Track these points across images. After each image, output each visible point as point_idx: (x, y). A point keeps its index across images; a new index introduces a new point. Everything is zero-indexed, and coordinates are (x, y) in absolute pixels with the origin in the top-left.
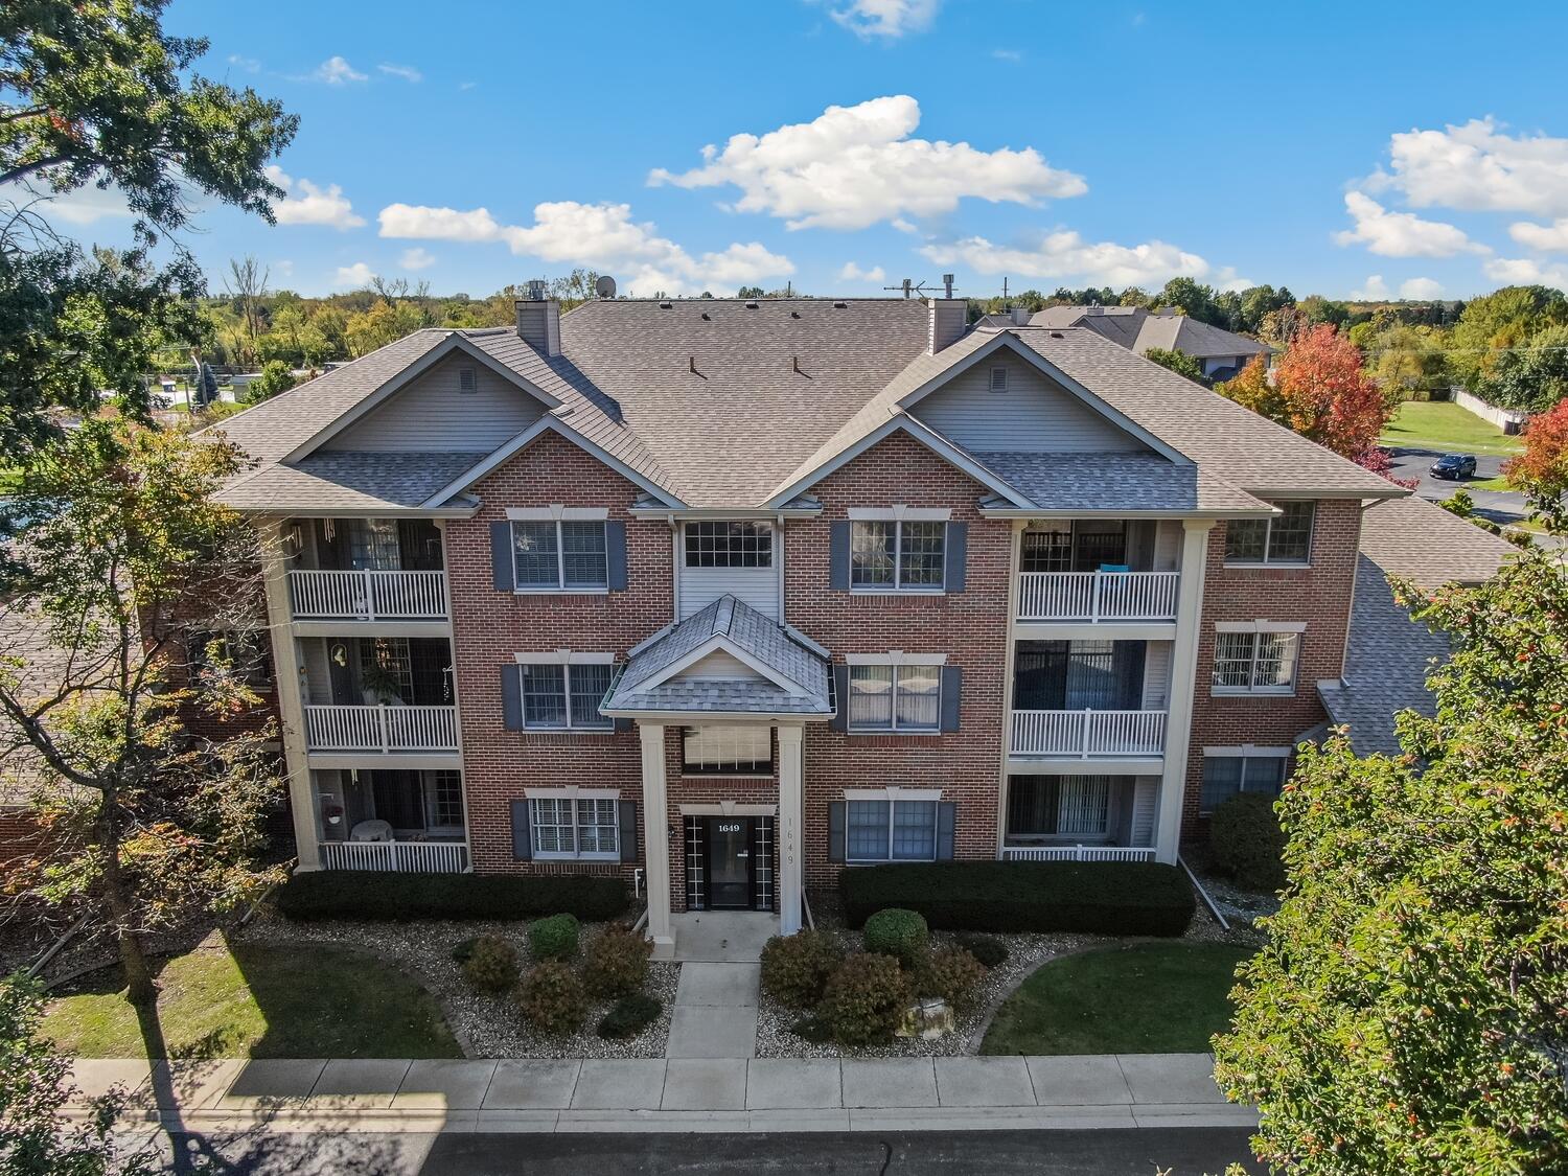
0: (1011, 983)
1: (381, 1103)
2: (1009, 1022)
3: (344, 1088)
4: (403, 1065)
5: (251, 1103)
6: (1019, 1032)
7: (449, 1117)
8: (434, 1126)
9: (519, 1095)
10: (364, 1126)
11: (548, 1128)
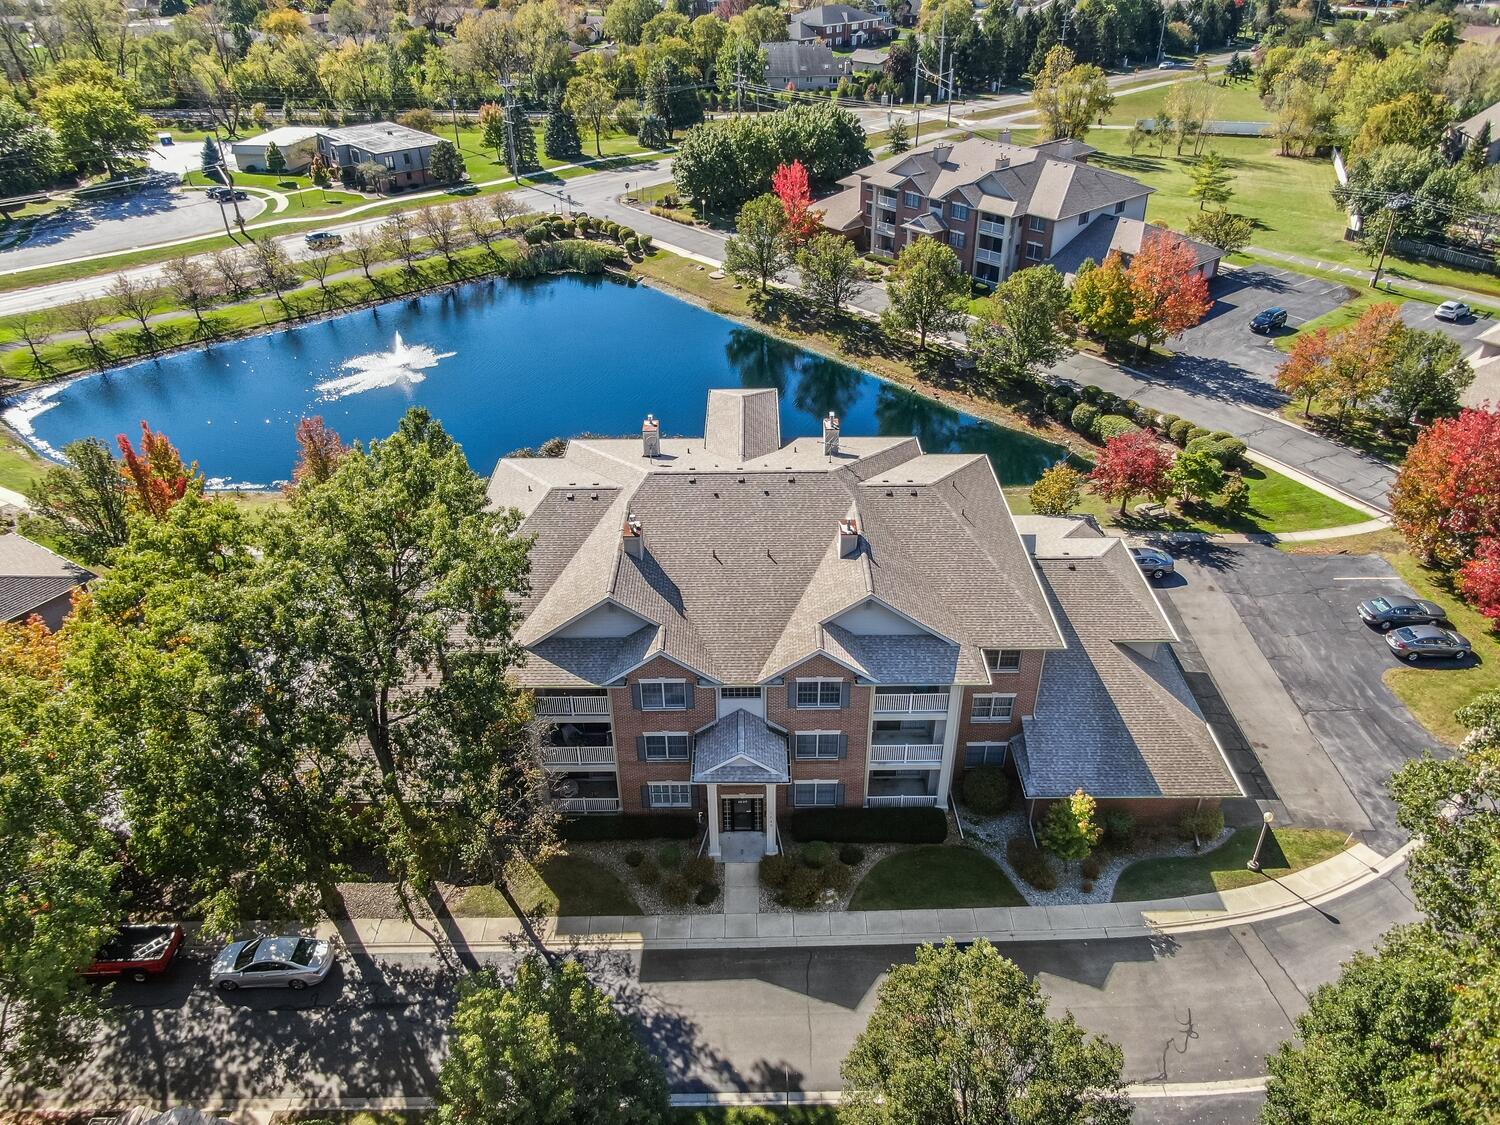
0: (864, 872)
1: (618, 937)
2: (860, 895)
3: (601, 930)
4: (621, 919)
5: (567, 938)
6: (865, 899)
7: (645, 942)
8: (639, 947)
9: (670, 932)
10: (614, 947)
11: (684, 947)
